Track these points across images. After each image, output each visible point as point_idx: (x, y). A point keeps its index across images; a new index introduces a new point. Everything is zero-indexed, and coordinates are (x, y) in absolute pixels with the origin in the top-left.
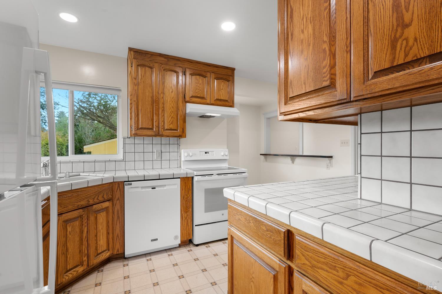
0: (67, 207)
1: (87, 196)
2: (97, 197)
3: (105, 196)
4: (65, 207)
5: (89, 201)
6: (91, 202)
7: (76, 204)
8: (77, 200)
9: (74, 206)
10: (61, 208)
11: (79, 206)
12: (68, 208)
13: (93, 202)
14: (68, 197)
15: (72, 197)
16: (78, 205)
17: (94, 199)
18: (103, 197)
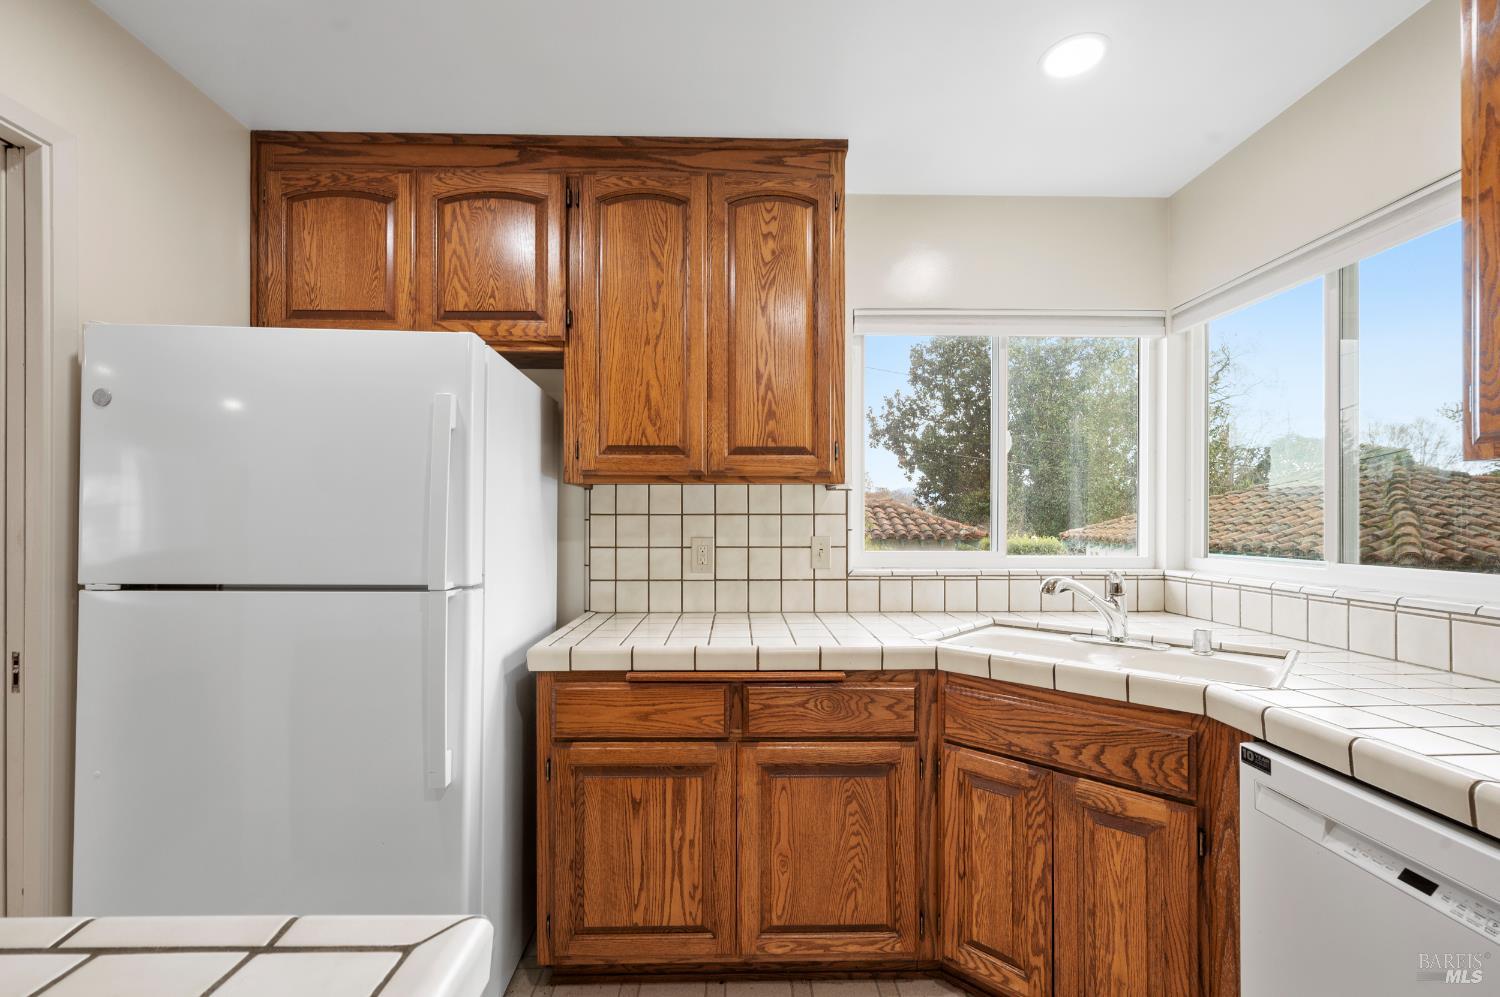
0: (971, 730)
1: (1046, 726)
2: (1093, 749)
3: (1141, 764)
4: (964, 728)
5: (1055, 749)
6: (1065, 757)
7: (1001, 733)
8: (1005, 722)
9: (996, 739)
10: (956, 725)
11: (1013, 748)
12: (974, 734)
13: (1073, 763)
14: (979, 699)
15: (988, 703)
16: (1010, 744)
17: (1078, 750)
18: (1128, 762)
